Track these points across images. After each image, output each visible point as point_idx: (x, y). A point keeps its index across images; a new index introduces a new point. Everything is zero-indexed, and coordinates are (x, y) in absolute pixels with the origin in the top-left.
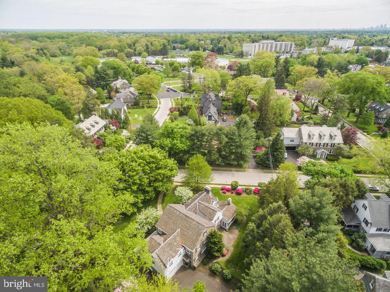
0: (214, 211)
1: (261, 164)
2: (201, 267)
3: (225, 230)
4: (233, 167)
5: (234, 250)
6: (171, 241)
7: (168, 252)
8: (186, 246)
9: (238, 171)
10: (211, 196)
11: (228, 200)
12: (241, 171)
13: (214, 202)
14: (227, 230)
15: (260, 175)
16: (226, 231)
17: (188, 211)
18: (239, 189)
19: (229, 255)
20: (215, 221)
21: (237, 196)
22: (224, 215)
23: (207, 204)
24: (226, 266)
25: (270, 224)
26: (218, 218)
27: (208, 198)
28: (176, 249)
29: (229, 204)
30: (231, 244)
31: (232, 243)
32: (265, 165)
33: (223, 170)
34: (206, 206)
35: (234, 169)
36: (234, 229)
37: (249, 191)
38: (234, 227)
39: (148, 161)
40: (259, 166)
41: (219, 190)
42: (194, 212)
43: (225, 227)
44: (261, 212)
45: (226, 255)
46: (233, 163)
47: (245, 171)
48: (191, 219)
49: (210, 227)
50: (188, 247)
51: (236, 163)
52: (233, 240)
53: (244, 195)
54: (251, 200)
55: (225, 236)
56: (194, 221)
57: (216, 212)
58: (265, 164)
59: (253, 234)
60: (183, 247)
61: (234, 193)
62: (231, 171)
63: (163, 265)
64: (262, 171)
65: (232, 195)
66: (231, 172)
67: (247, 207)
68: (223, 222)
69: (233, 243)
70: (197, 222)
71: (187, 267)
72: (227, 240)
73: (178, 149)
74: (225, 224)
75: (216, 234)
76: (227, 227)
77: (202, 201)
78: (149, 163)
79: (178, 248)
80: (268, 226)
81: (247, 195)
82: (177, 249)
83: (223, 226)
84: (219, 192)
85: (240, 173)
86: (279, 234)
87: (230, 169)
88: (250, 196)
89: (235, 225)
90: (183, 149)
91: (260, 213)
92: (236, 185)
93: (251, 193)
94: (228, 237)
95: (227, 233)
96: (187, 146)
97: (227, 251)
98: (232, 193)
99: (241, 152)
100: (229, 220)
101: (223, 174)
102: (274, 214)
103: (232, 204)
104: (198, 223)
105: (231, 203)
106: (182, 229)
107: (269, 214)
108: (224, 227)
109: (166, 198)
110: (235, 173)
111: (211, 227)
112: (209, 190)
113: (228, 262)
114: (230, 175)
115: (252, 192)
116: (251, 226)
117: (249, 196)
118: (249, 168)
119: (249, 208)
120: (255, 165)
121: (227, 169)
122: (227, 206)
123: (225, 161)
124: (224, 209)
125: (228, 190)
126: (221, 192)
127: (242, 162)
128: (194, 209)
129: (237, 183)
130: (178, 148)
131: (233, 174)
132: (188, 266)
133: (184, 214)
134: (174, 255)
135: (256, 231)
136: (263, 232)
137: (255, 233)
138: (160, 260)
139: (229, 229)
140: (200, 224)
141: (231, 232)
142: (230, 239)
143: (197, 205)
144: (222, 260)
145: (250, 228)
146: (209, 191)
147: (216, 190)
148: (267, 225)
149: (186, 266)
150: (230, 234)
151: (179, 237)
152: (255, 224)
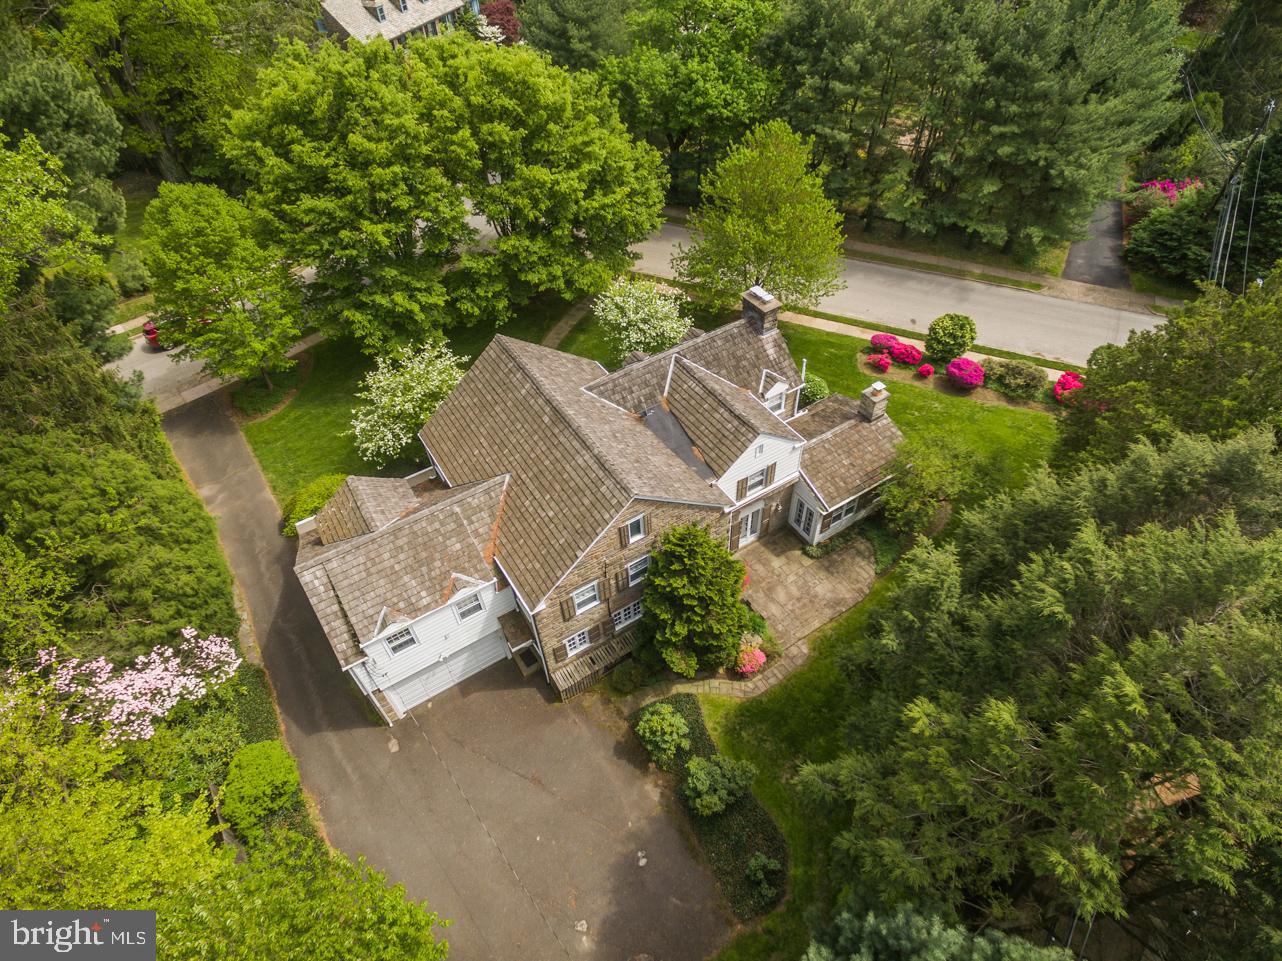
0: (745, 423)
1: (1152, 259)
2: (596, 697)
3: (803, 544)
4: (974, 260)
5: (812, 663)
6: (437, 525)
7: (393, 576)
8: (511, 570)
9: (1000, 282)
10: (771, 351)
11: (867, 391)
12: (1017, 285)
13: (780, 388)
14: (813, 550)
15: (1119, 318)
16: (805, 553)
17: (601, 394)
18: (968, 363)
19: (773, 681)
20: (742, 487)
21: (943, 396)
22: (811, 464)
23: (722, 385)
24: (732, 732)
25: (1082, 597)
26: (768, 473)
27: (751, 355)
28: (446, 575)
29: (865, 417)
30: (805, 623)
31: (817, 622)
32: (1173, 270)
33: (914, 265)
34: (711, 393)
35: (977, 270)
36: (859, 553)
37: (1020, 381)
38: (862, 545)
39: (476, 100)
40: (1136, 277)
41: (854, 351)
42: (637, 407)
43: (807, 530)
44: (1042, 487)
45: (754, 674)
46: (982, 229)
47: (1038, 287)
48: (577, 434)
49: (677, 505)
50: (516, 579)
51: (998, 233)
52: (828, 613)
53: (986, 398)
54: (1020, 429)
55: (792, 578)
56: (588, 448)
57: (756, 433)
58: (1174, 262)
59: (924, 621)
60: (499, 572)
61: (931, 378)
62: (960, 274)
63: (346, 636)
64: (1145, 300)
65: (917, 384)
66: (956, 282)
67: (969, 455)
68: (801, 505)
69: (817, 624)
70: (598, 459)
71: (526, 671)
72: (790, 597)
73: (702, 108)
74: (811, 514)
75: (692, 553)
76: (818, 537)
77: (708, 365)
78: (486, 114)
79: (464, 571)
80: (1051, 603)
81: (1003, 404)
82: (454, 575)
83: (798, 521)
84: (851, 357)
85: (1006, 291)
86: (1154, 719)
87: (957, 264)
88: (1021, 409)
89: (873, 534)
90: (726, 113)
91: (1031, 493)
92: (954, 337)
93: (1031, 397)
94: (806, 590)
95: (807, 562)
96: (750, 98)
97: (764, 659)
98: (922, 376)
99: (1050, 164)
100: (832, 500)
101: (912, 284)
102: (1148, 516)
103: (887, 420)
104: (602, 466)
105: (878, 410)
106: (517, 480)
107: (1102, 517)
108: (800, 530)
109: (582, 338)
110: (980, 286)
111: (690, 506)
112: (766, 309)
113: (751, 714)
114: (946, 291)
115: (1039, 394)
116: (923, 567)
117: (1011, 408)
118: (1066, 275)
119: (981, 458)
120: (1107, 269)
121: (943, 261)
122: (853, 422)
123: (939, 213)
124: (829, 435)
125: (904, 358)
126: (862, 358)
127: (1036, 233)
128: (639, 393)
129: (962, 327)
130: (699, 100)
131: (963, 289)
132: (534, 668)
133: (548, 402)
134: (425, 602)
135: (951, 605)
136: (997, 632)
137: (940, 622)
138: (336, 607)
139: (827, 549)
140: (609, 473)
141: (832, 563)
142: (809, 599)
143: (664, 377)
144: (719, 694)
145: (916, 577)
146: (762, 316)
147: (839, 347)
148: (1051, 593)
149: (521, 664)
150: (822, 574)
151: (492, 515)
152: (965, 557)
